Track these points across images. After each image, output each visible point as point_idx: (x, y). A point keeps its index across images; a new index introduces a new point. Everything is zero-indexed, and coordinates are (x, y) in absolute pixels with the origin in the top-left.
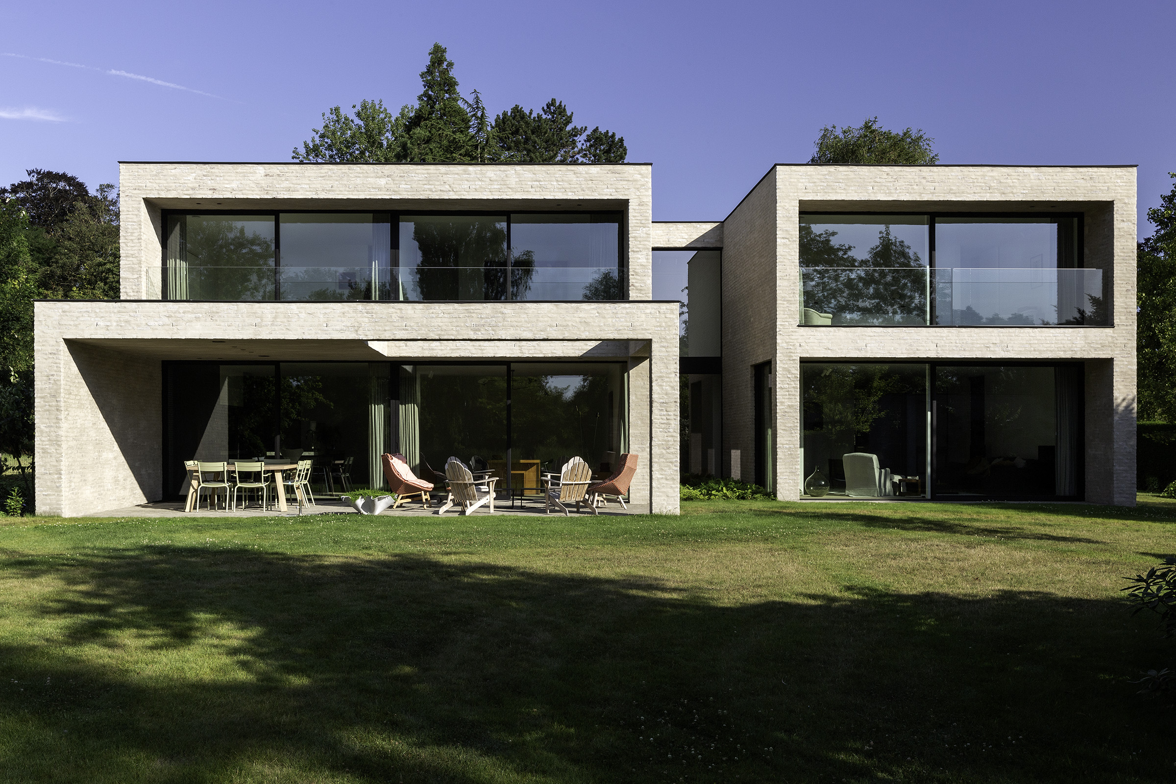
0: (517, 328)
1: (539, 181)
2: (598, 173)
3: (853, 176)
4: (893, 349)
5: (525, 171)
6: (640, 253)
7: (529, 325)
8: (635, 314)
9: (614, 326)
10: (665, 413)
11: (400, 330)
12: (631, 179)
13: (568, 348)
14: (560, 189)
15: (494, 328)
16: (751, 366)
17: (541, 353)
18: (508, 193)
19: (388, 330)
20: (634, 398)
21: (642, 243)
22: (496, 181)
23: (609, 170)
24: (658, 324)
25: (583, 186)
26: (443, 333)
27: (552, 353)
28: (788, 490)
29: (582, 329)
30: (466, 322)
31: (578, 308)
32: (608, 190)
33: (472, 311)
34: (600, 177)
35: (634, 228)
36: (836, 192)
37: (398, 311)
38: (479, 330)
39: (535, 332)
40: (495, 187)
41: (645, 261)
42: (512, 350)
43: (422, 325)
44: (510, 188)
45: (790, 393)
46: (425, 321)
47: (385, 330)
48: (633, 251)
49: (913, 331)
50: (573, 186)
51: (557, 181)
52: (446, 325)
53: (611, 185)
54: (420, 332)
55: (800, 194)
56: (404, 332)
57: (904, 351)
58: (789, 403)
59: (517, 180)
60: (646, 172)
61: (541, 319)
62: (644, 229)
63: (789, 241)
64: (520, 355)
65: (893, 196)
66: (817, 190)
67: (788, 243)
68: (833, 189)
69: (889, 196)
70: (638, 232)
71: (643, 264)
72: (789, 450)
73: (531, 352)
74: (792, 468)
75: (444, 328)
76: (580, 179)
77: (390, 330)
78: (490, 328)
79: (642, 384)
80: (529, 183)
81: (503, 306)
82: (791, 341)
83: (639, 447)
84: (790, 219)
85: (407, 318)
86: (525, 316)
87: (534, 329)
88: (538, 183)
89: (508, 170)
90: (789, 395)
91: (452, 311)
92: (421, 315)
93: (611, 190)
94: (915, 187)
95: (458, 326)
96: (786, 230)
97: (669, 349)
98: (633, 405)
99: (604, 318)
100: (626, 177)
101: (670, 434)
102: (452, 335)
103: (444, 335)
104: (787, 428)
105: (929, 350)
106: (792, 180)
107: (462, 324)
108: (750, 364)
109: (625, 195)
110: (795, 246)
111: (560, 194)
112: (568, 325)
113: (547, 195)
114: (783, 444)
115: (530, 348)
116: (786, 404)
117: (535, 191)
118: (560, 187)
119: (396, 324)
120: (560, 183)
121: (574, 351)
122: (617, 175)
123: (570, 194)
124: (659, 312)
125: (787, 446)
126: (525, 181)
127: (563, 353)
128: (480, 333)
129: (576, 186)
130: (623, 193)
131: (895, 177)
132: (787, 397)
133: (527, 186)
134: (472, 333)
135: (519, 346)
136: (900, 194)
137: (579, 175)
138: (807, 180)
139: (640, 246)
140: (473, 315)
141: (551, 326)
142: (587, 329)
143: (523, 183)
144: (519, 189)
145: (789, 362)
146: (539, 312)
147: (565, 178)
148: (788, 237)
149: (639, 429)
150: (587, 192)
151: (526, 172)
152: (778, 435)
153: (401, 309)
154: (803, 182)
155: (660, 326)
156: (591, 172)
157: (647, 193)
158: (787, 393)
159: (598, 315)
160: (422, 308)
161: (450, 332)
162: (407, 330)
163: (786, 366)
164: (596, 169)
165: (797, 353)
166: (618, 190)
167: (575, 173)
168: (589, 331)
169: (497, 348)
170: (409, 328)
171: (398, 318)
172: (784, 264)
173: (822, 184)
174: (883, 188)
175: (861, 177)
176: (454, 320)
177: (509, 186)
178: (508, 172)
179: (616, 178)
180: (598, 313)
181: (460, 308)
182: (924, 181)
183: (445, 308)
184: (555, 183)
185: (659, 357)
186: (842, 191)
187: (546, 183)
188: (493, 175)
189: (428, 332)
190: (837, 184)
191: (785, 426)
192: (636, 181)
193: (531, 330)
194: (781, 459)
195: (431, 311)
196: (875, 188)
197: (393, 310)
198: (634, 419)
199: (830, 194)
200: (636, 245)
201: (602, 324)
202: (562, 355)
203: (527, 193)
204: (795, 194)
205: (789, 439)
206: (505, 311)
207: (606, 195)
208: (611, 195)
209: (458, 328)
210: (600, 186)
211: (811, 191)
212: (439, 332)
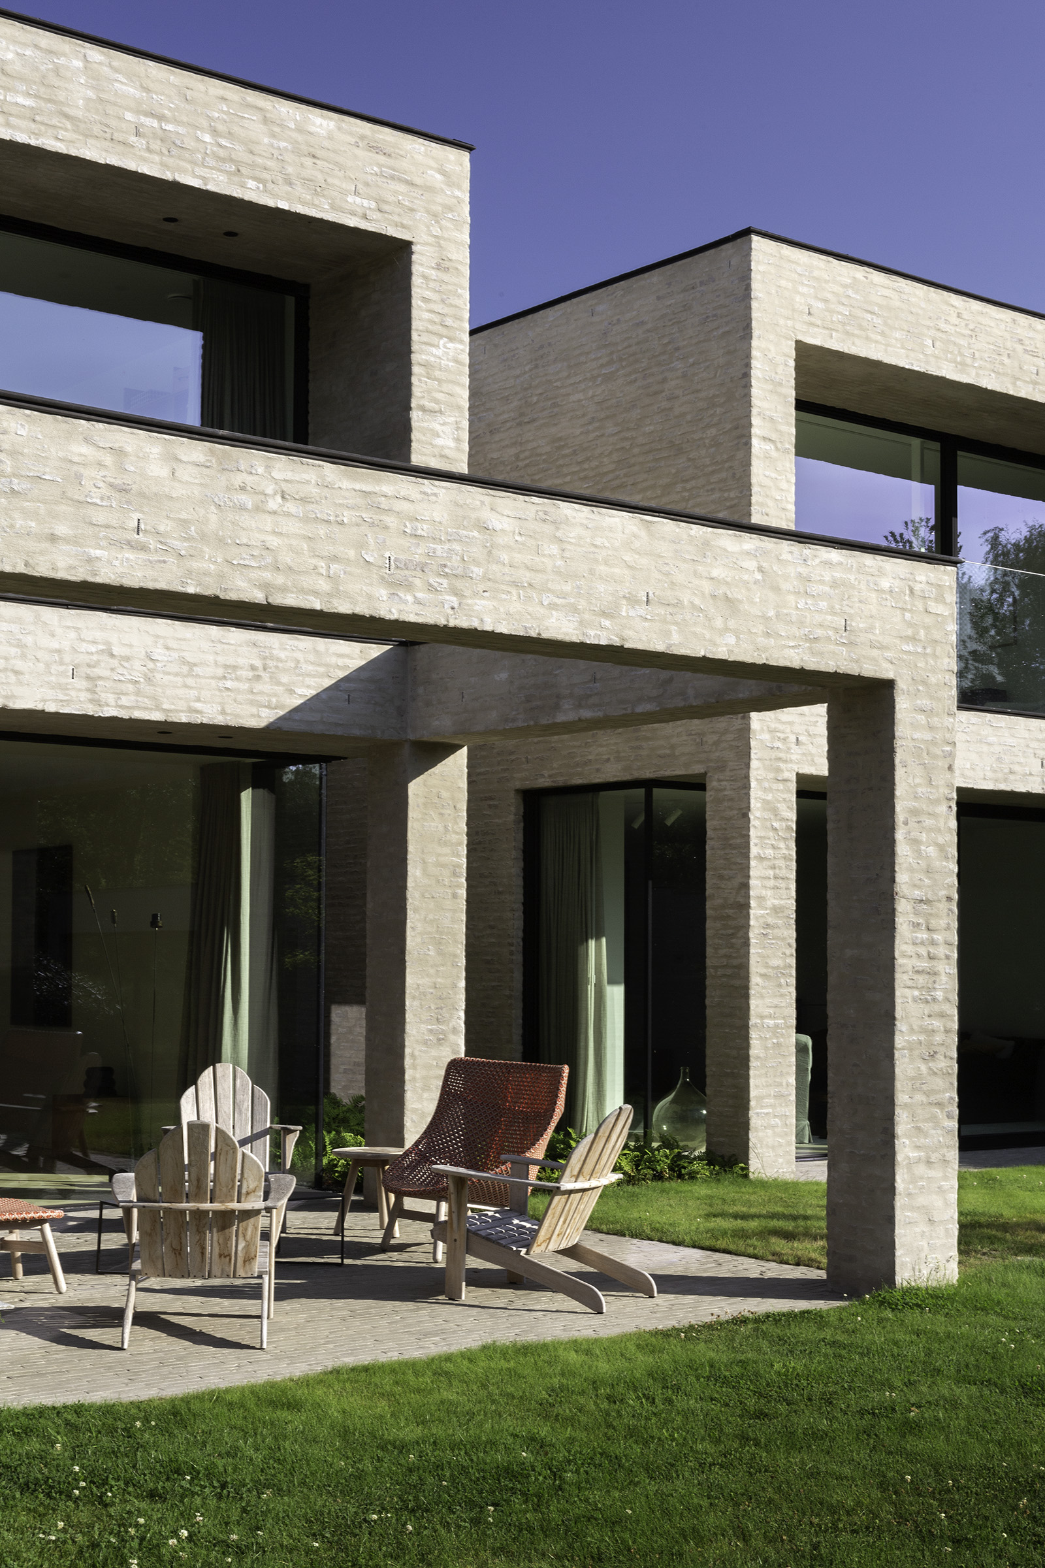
0: (531, 592)
1: (161, 118)
2: (330, 137)
3: (898, 304)
4: (968, 766)
5: (116, 70)
6: (440, 419)
7: (567, 588)
8: (853, 587)
9: (801, 623)
10: (924, 935)
11: (113, 543)
12: (418, 181)
13: (240, 697)
14: (223, 160)
15: (459, 584)
16: (517, 791)
17: (158, 708)
18: (62, 134)
19: (66, 540)
20: (418, 873)
21: (446, 387)
22: (22, 79)
23: (363, 137)
24: (910, 632)
25: (290, 170)
26: (280, 580)
27: (192, 710)
28: (773, 1147)
29: (719, 623)
30: (361, 545)
31: (706, 543)
32: (358, 200)
33: (383, 502)
34: (335, 152)
35: (424, 338)
36: (867, 338)
37: (108, 459)
38: (409, 587)
39: (587, 616)
40: (20, 100)
41: (452, 444)
42: (63, 688)
43: (203, 537)
44: (67, 116)
45: (777, 871)
46: (213, 518)
47: (53, 538)
48: (423, 409)
49: (1003, 724)
50: (260, 161)
51: (214, 132)
52: (291, 548)
53: (367, 184)
54: (195, 565)
55: (798, 326)
56: (131, 555)
57: (989, 774)
58: (776, 902)
59: (91, 94)
60: (458, 168)
61: (602, 569)
62: (450, 345)
63: (777, 449)
64: (90, 710)
65: (968, 374)
66: (832, 322)
67: (774, 454)
68: (861, 328)
69: (962, 372)
70: (434, 350)
71: (447, 452)
72: (775, 1034)
73: (124, 701)
74: (781, 1085)
75: (287, 559)
76: (283, 144)
77: (74, 541)
78: (445, 582)
79: (441, 829)
80: (129, 116)
81: (487, 499)
82: (781, 727)
83: (431, 1031)
84: (779, 389)
85: (142, 495)
86: (554, 549)
87: (582, 604)
88: (155, 123)
89: (65, 55)
90: (776, 878)
91: (314, 491)
92: (197, 491)
93: (366, 203)
94: (1006, 361)
95: (335, 559)
96: (771, 419)
97: (935, 720)
98: (417, 894)
99: (776, 589)
100: (405, 172)
101: (936, 1008)
102: (316, 593)
103: (284, 589)
104: (771, 972)
105: (1031, 774)
106: (783, 283)
107: (352, 553)
108: (518, 785)
109: (403, 226)
110: (788, 465)
111: (222, 178)
112: (679, 604)
113: (185, 171)
114: (762, 1017)
115: (123, 687)
116: (769, 904)
117: (148, 150)
118: (222, 153)
119: (100, 517)
120: (223, 142)
121: (254, 710)
122: (382, 159)
123: (252, 184)
124: (912, 591)
125: (771, 1022)
126: (115, 104)
127: (223, 712)
128: (410, 598)
129: (269, 163)
130: (396, 218)
131: (971, 326)
132: (772, 883)
133: (124, 125)
134: (383, 593)
135: (88, 678)
136: (981, 372)
137: (277, 129)
138: (812, 291)
139: (440, 396)
140: (390, 520)
141: (632, 600)
142: (732, 624)
143: (111, 110)
144: (96, 129)
145: (775, 786)
146: (598, 542)
147: (236, 129)
148: (774, 436)
149: (432, 971)
150: (299, 190)
151: (120, 77)
152: (752, 992)
153: (118, 452)
154: (803, 295)
155: (914, 639)
156: (312, 129)
157: (456, 234)
158: (771, 873)
159: (759, 576)
160: (201, 458)
161: (307, 581)
162: (143, 548)
163: (769, 797)
164: (325, 123)
165: (791, 761)
166: (385, 207)
167: (266, 121)
168: (737, 633)
169: (13, 678)
170: (153, 544)
171: (105, 490)
172: (768, 510)
173: (841, 308)
174: (952, 347)
175: (913, 310)
176: (322, 530)
177: (66, 110)
178: (62, 61)
179: (380, 166)
180: (761, 569)
181: (346, 484)
182: (1019, 348)
183: (289, 475)
184: (207, 138)
185: (911, 744)
186: (879, 338)
187: (181, 130)
188: (10, 56)
189: (227, 569)
190: (869, 316)
191: (767, 966)
192: (429, 189)
193: (575, 610)
194: (758, 1058)
195: (239, 479)
196: (937, 344)
197: (85, 449)
198: (419, 940)
199: (857, 341)
200: (429, 392)
201: (771, 613)
202: (220, 720)
203: (120, 148)
204: (790, 323)
205: (776, 1001)
206: (496, 522)
207: (353, 214)
208: (365, 217)
209: (335, 568)
210: (337, 182)
211: (819, 323)
212: (267, 575)
